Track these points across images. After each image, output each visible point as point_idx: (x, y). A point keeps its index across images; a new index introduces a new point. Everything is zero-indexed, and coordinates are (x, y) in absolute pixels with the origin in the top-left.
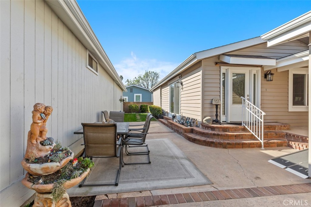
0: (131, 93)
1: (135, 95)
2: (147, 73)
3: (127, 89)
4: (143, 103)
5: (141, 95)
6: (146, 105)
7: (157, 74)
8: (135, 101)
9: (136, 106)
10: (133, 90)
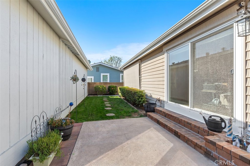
0: (98, 73)
1: (102, 74)
2: (112, 58)
3: (93, 68)
4: (112, 83)
5: (108, 74)
6: (114, 85)
7: (120, 59)
8: (102, 81)
9: (104, 87)
10: (100, 69)
